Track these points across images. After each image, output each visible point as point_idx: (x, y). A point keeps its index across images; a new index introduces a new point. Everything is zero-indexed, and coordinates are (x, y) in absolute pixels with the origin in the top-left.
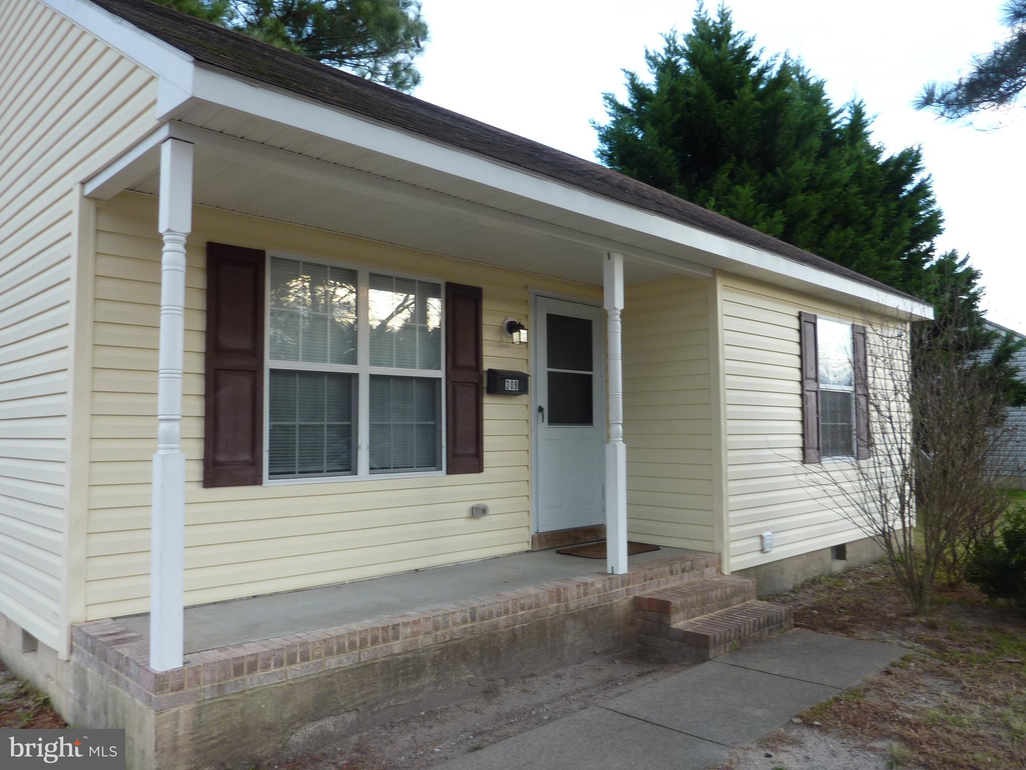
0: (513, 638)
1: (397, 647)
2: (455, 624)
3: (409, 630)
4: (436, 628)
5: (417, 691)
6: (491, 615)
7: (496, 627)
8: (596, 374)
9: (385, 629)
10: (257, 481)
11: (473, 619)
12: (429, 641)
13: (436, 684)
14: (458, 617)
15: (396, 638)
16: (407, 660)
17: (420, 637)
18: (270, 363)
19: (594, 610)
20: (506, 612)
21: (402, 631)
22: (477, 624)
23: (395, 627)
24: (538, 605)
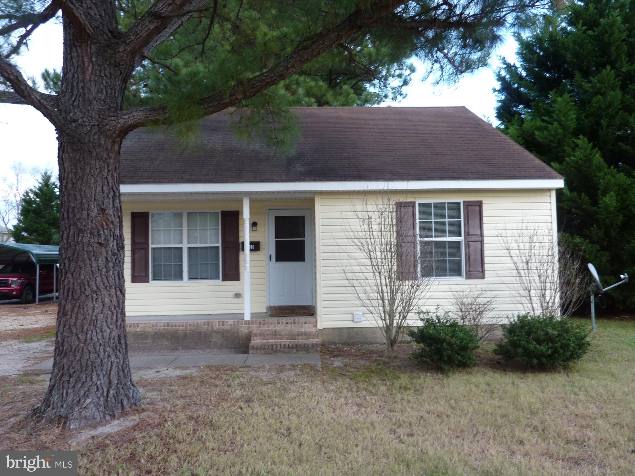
0: (185, 335)
1: (138, 329)
2: (160, 326)
3: (142, 325)
4: (153, 326)
5: (145, 343)
6: (175, 326)
7: (178, 330)
8: (307, 239)
9: (134, 324)
10: (147, 281)
11: (168, 326)
12: (150, 330)
13: (153, 343)
14: (162, 325)
15: (138, 327)
16: (142, 334)
17: (147, 328)
18: (151, 246)
19: (227, 331)
20: (183, 326)
21: (140, 325)
22: (170, 328)
23: (138, 324)
24: (197, 326)
